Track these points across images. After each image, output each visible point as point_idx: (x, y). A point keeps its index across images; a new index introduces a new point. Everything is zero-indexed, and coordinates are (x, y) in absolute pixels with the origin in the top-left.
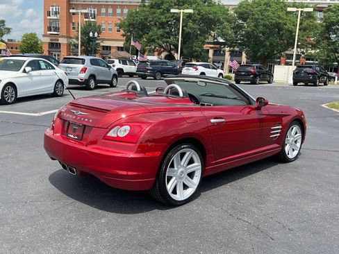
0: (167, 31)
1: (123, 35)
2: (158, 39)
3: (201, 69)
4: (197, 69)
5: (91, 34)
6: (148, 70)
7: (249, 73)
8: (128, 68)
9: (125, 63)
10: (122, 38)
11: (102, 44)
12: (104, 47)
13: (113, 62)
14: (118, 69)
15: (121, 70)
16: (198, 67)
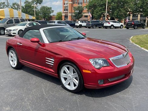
0: (103, 8)
1: (87, 11)
2: (99, 11)
3: (112, 23)
4: (110, 23)
5: (76, 11)
6: (90, 24)
7: (132, 24)
8: (84, 24)
9: (82, 22)
10: (87, 12)
11: (84, 15)
12: (85, 16)
13: (78, 22)
14: (80, 25)
15: (81, 25)
16: (110, 22)
